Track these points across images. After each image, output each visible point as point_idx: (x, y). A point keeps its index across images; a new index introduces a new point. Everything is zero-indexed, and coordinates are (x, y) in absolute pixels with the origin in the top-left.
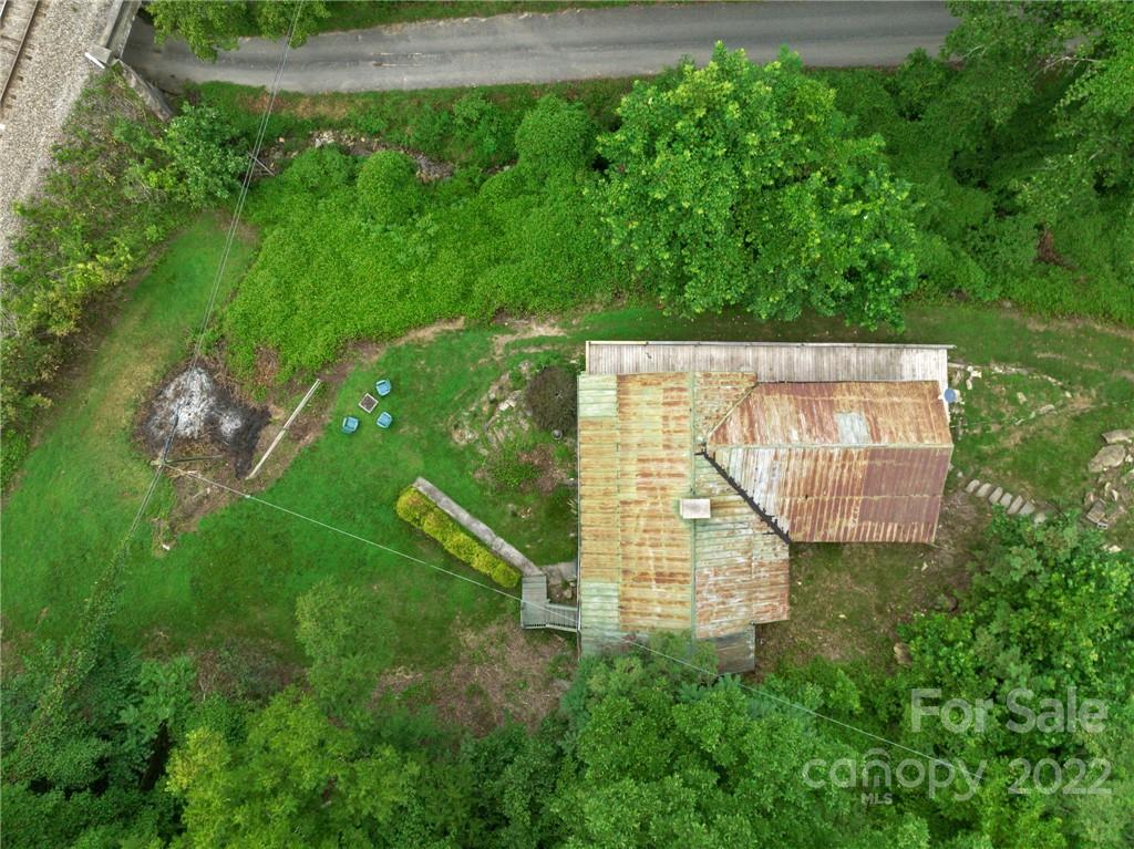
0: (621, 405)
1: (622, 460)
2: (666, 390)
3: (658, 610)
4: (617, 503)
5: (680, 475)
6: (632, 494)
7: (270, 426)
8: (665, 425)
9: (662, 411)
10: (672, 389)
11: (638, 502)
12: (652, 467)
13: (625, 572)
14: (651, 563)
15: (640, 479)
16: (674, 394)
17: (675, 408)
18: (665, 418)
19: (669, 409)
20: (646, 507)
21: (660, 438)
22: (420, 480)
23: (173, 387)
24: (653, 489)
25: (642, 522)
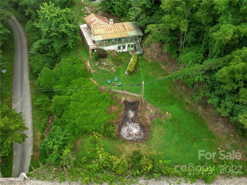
0: (99, 35)
1: (108, 33)
2: (94, 29)
3: (129, 26)
4: (115, 33)
5: (107, 26)
6: (113, 31)
7: (127, 100)
8: (100, 28)
9: (98, 29)
10: (94, 28)
11: (114, 30)
12: (107, 29)
13: (125, 31)
14: (122, 28)
15: (110, 31)
16: (95, 28)
17: (97, 28)
18: (99, 29)
19: (97, 29)
20: (114, 29)
21: (102, 29)
22: (125, 73)
23: (128, 138)
24: (111, 29)
25: (116, 30)
